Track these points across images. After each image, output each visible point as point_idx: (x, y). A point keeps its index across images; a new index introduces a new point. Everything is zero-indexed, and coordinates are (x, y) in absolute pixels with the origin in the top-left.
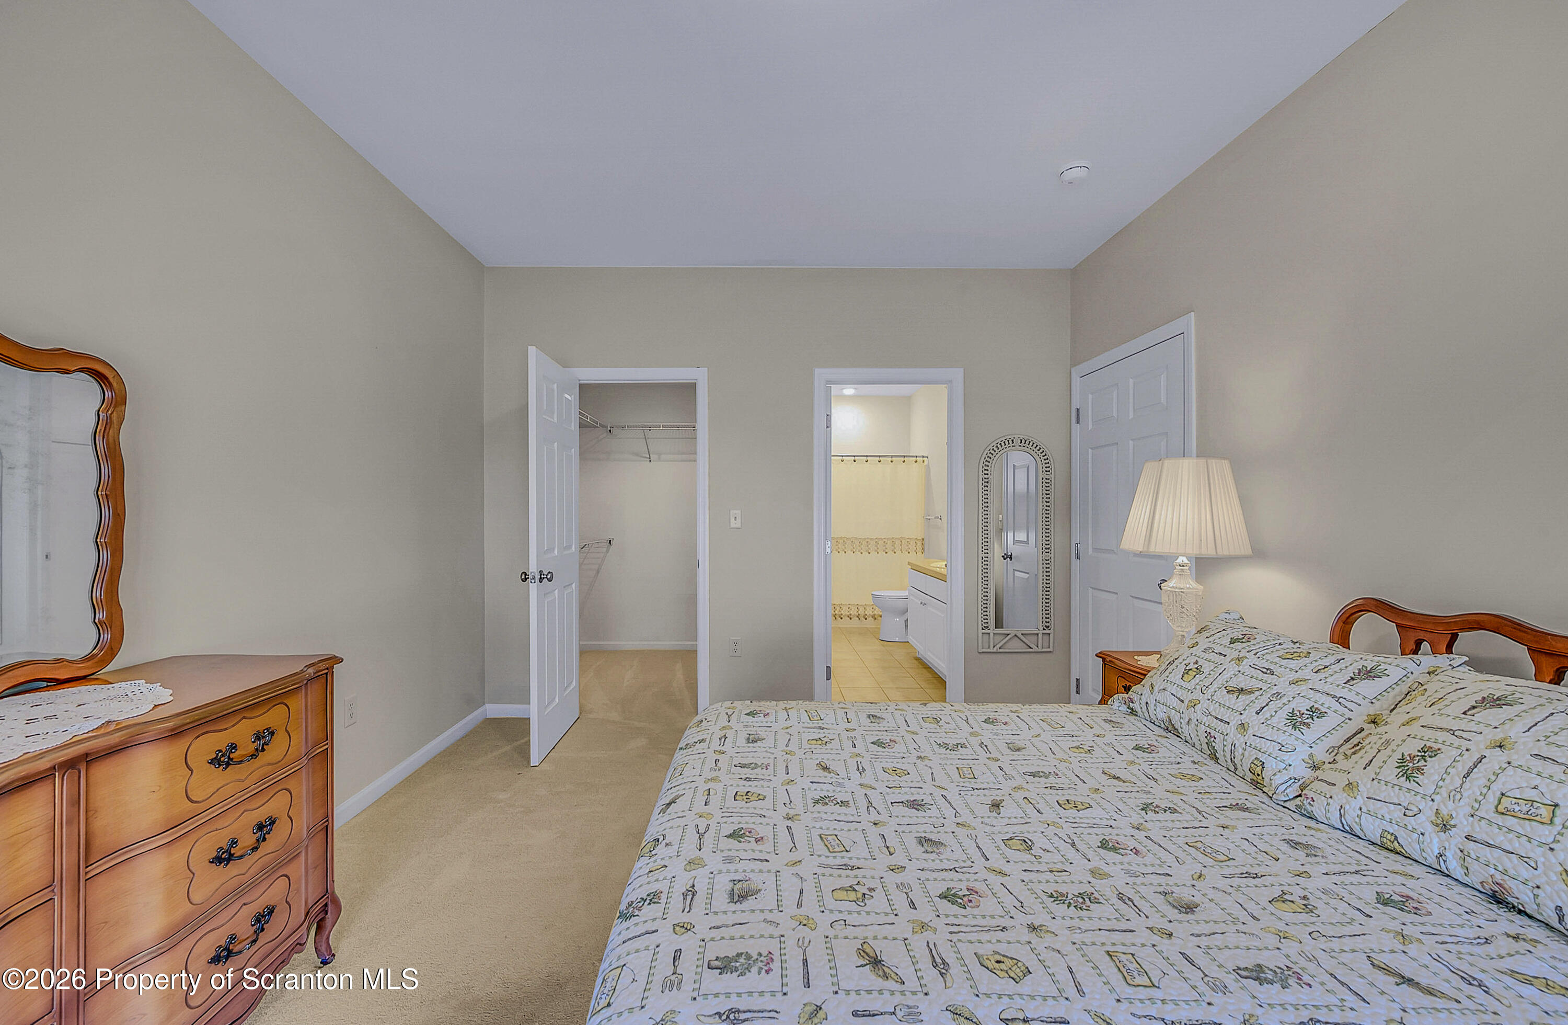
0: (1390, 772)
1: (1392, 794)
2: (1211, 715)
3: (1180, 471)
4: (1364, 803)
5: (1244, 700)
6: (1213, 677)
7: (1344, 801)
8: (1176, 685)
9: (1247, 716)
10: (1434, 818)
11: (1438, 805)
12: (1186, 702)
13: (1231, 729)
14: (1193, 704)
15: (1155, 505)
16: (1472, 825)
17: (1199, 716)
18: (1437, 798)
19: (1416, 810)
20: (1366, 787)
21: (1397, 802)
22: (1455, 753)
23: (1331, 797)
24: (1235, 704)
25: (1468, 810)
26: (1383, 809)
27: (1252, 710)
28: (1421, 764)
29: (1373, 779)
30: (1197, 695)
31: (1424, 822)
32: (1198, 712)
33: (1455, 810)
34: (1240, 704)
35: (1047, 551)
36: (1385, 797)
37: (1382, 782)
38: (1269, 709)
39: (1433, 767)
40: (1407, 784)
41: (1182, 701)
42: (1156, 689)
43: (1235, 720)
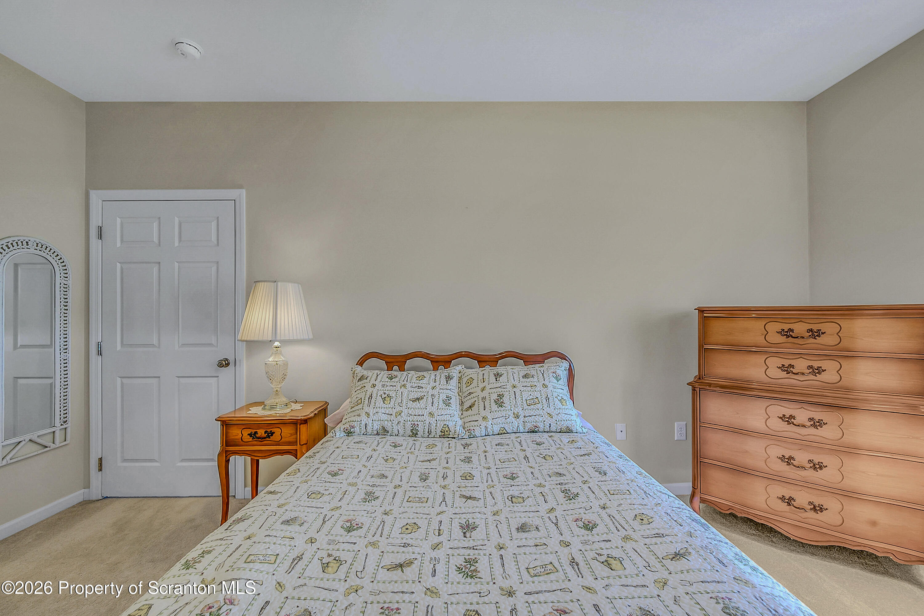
0: (494, 407)
1: (499, 414)
2: (412, 415)
3: (288, 288)
4: (492, 421)
5: (423, 403)
6: (400, 397)
7: (486, 424)
8: (383, 408)
9: (429, 409)
10: (514, 416)
11: (513, 411)
12: (394, 414)
13: (426, 417)
14: (399, 414)
15: (276, 309)
16: (524, 413)
17: (405, 418)
18: (512, 409)
19: (508, 416)
20: (490, 416)
21: (502, 416)
22: (507, 393)
23: (480, 425)
24: (420, 406)
25: (521, 409)
26: (499, 420)
27: (429, 406)
28: (502, 400)
29: (490, 412)
30: (398, 409)
31: (512, 419)
32: (404, 416)
33: (518, 410)
34: (422, 405)
35: (65, 351)
36: (497, 416)
37: (494, 412)
38: (435, 403)
39: (505, 399)
40: (502, 409)
41: (391, 415)
42: (371, 414)
43: (426, 412)
